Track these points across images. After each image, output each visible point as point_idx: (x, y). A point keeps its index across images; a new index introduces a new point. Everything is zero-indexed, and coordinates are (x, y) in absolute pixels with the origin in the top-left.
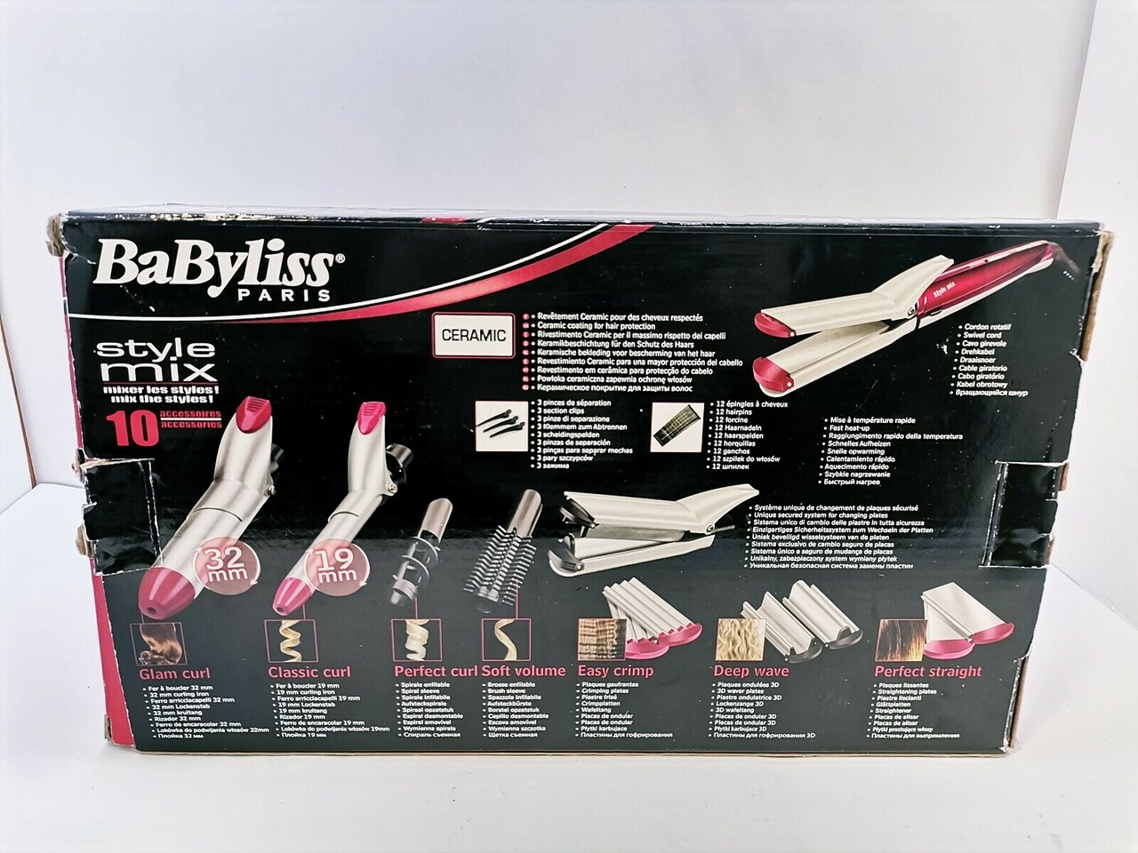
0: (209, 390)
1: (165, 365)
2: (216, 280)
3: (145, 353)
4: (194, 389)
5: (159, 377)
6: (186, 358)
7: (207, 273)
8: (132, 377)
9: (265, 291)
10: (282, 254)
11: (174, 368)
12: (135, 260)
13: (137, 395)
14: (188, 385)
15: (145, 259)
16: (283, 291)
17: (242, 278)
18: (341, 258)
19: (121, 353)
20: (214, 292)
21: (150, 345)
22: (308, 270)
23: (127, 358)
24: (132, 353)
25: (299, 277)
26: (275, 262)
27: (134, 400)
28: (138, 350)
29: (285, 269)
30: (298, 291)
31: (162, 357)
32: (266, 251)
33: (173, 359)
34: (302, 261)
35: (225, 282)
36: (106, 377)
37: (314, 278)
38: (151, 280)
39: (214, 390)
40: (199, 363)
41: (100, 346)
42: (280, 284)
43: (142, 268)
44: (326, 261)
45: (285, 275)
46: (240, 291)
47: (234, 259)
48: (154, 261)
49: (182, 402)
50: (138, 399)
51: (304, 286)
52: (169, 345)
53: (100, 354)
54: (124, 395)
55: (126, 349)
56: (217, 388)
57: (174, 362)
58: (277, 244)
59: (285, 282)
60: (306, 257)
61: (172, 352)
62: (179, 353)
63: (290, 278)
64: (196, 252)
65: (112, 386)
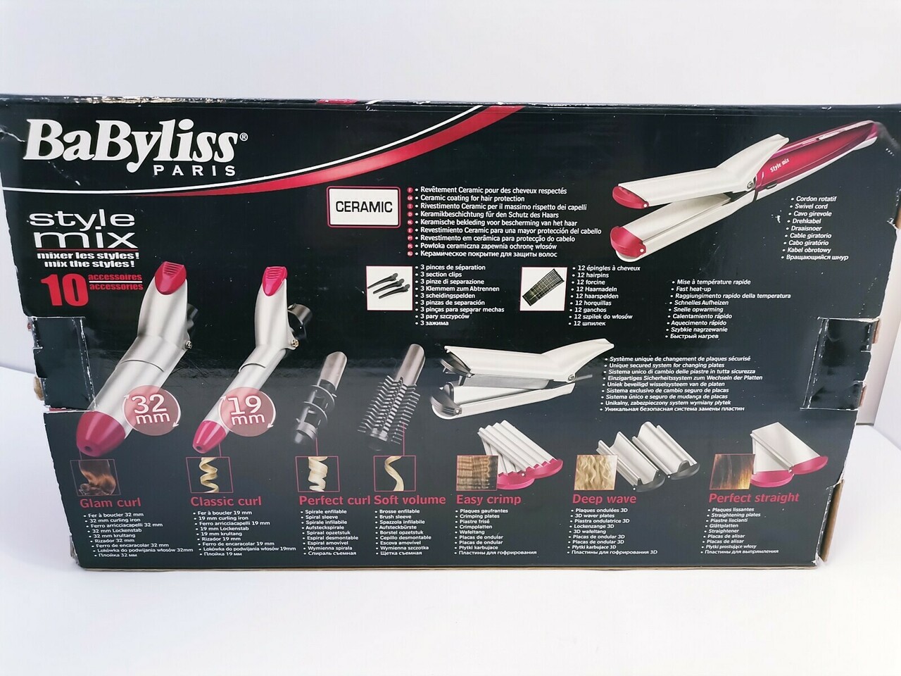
0: (130, 256)
1: (91, 234)
2: (134, 157)
3: (73, 223)
4: (117, 255)
5: (86, 244)
6: (109, 227)
7: (126, 150)
8: (63, 244)
9: (177, 167)
10: (192, 133)
11: (99, 236)
12: (60, 138)
13: (68, 260)
14: (112, 251)
15: (70, 137)
16: (194, 167)
17: (157, 155)
18: (244, 137)
19: (52, 223)
20: (132, 167)
21: (77, 216)
22: (216, 147)
23: (57, 228)
24: (62, 222)
25: (207, 155)
26: (186, 140)
27: (64, 264)
28: (67, 220)
29: (195, 147)
30: (207, 166)
31: (88, 226)
32: (177, 130)
33: (97, 228)
34: (209, 139)
35: (142, 159)
36: (39, 244)
37: (221, 155)
38: (75, 157)
39: (134, 256)
40: (121, 232)
41: (32, 217)
42: (191, 160)
43: (67, 145)
44: (231, 139)
45: (195, 152)
46: (155, 167)
47: (149, 138)
48: (78, 140)
49: (107, 266)
50: (68, 264)
51: (212, 162)
52: (94, 216)
53: (33, 223)
54: (56, 260)
55: (56, 219)
56: (137, 254)
57: (99, 231)
58: (187, 124)
59: (195, 158)
60: (213, 136)
61: (97, 222)
62: (103, 223)
63: (199, 155)
64: (115, 132)
65: (44, 252)
